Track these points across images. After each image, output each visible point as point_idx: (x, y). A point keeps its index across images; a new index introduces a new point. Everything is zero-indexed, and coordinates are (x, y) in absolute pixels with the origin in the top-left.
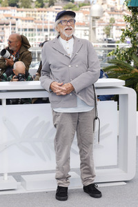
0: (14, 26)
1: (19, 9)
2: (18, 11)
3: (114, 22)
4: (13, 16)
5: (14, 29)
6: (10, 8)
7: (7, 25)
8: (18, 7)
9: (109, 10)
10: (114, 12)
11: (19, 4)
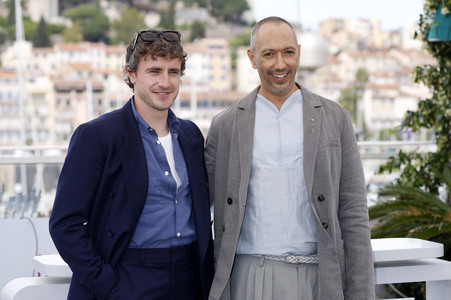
0: (98, 96)
1: (111, 49)
2: (108, 54)
3: (366, 80)
4: (94, 66)
5: (100, 102)
6: (87, 45)
7: (80, 91)
8: (108, 42)
9: (353, 46)
10: (365, 52)
11: (112, 34)
